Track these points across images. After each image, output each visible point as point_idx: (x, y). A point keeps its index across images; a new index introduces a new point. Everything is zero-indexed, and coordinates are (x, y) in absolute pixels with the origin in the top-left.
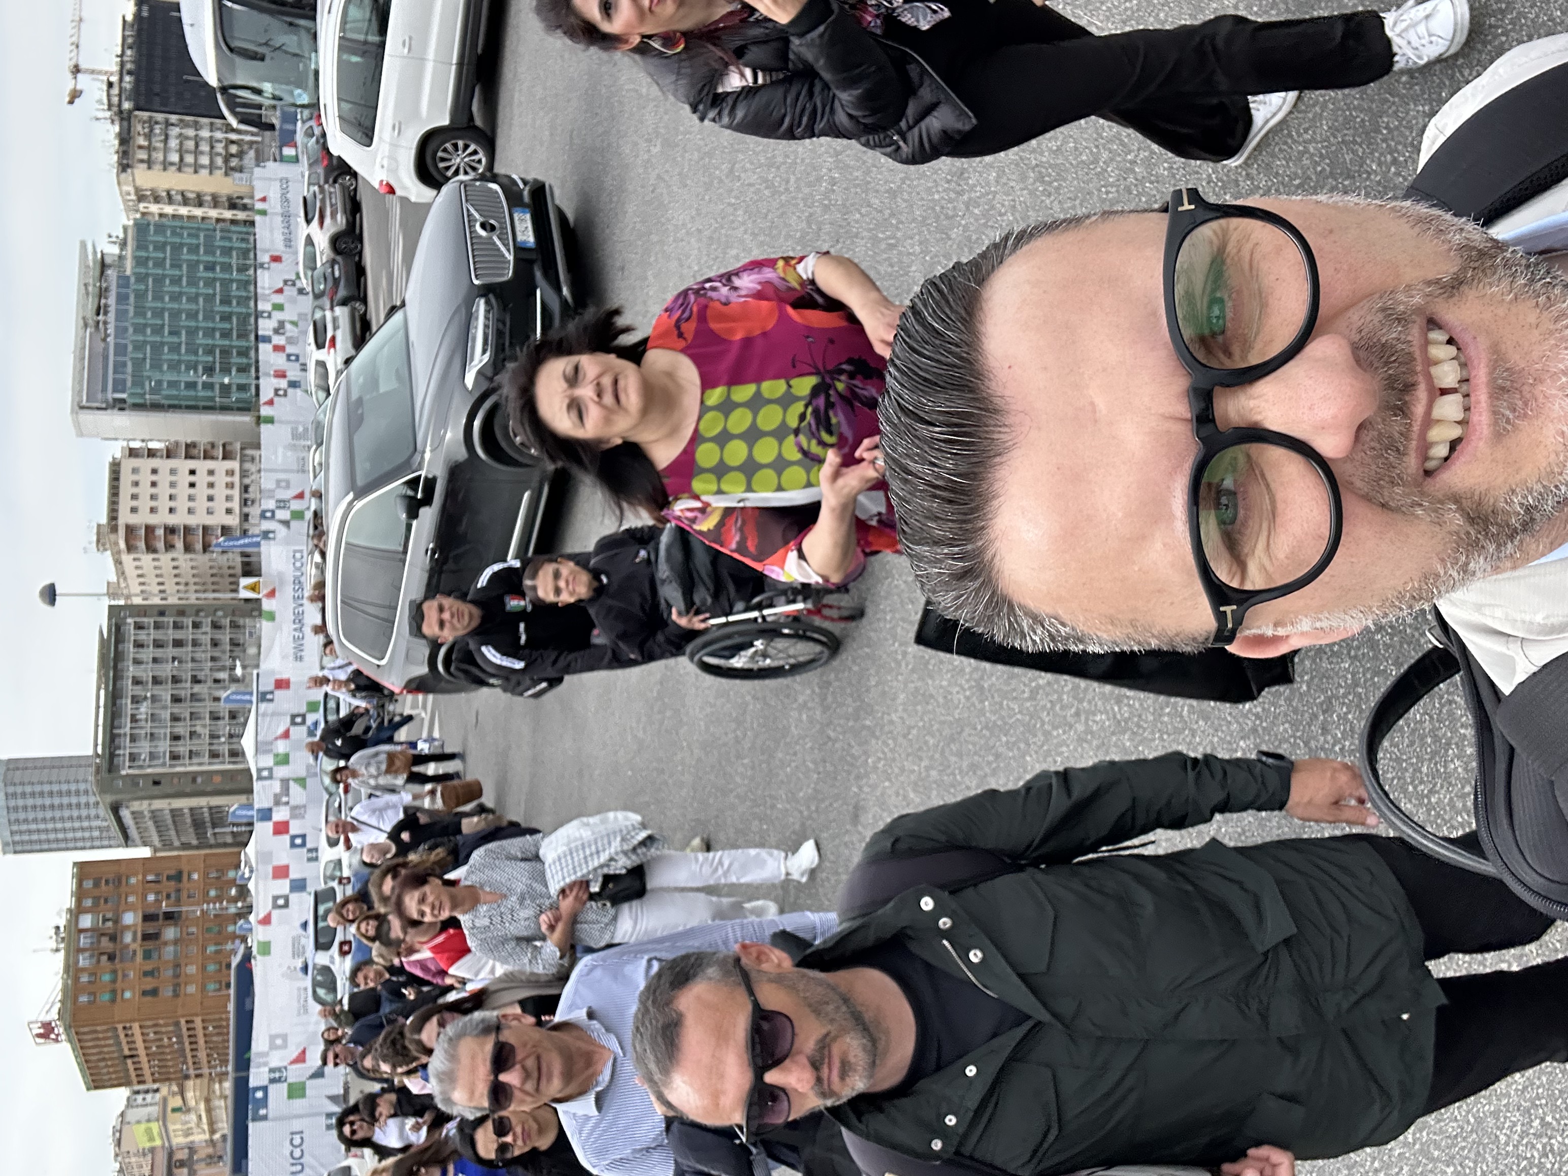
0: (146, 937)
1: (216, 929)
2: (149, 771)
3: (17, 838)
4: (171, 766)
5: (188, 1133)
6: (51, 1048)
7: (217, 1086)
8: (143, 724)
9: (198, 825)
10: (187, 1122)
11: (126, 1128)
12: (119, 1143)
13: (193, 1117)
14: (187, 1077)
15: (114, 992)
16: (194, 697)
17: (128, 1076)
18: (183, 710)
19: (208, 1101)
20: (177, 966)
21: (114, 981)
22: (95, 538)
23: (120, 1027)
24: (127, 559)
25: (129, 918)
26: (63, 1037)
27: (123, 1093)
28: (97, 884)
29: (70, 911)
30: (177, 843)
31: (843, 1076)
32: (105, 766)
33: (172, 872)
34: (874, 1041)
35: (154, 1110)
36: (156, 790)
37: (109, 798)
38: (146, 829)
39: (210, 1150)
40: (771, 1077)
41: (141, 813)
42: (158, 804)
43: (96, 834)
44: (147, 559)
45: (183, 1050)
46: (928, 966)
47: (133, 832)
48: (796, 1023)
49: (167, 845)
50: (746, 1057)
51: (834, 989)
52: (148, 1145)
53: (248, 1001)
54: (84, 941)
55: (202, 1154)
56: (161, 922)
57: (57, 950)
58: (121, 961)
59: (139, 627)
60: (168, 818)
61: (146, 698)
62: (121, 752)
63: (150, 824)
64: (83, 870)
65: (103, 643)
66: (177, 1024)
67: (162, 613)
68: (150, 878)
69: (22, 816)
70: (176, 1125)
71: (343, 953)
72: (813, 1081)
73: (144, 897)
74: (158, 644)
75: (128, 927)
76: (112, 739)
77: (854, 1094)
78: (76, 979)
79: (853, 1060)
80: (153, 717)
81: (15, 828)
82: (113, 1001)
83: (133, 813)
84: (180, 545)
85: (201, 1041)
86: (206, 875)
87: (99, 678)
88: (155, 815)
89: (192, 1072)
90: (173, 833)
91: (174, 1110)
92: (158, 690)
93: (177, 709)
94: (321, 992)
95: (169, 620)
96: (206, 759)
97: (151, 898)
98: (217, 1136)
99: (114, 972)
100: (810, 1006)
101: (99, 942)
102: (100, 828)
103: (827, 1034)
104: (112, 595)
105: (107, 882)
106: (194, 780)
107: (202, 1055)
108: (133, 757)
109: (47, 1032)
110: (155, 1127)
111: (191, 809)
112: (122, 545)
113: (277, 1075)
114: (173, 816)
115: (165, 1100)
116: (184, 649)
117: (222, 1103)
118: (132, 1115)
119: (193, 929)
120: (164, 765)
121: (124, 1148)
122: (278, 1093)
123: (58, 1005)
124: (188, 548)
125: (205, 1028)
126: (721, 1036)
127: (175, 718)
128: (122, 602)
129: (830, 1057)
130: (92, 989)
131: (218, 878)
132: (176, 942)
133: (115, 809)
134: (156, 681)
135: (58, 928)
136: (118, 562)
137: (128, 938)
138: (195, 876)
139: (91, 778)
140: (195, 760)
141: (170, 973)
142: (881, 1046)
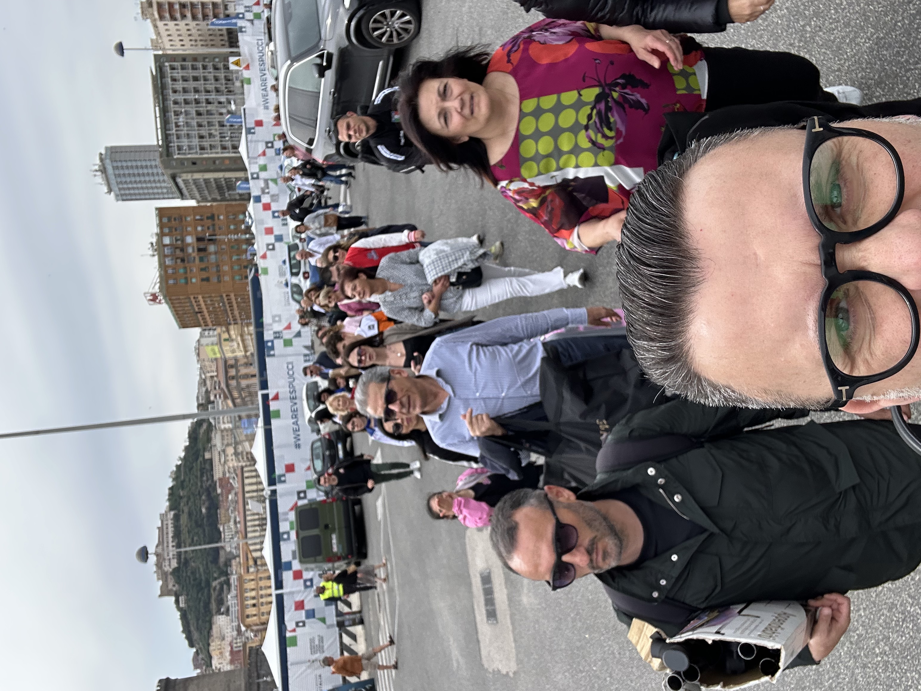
0: (200, 250)
1: (236, 247)
2: (189, 156)
3: (123, 192)
4: (201, 154)
5: (233, 351)
6: (157, 307)
7: (246, 329)
8: (182, 128)
9: (219, 188)
10: (232, 346)
11: (201, 348)
12: (198, 355)
13: (235, 344)
14: (230, 324)
15: (186, 278)
16: (209, 113)
17: (199, 322)
18: (204, 120)
19: (242, 336)
20: (218, 266)
21: (186, 273)
22: (140, 11)
23: (192, 297)
24: (160, 24)
25: (189, 239)
26: (163, 301)
27: (197, 331)
28: (169, 220)
29: (157, 234)
30: (209, 199)
31: (604, 558)
32: (165, 153)
33: (209, 215)
34: (621, 541)
35: (215, 339)
36: (194, 168)
37: (170, 172)
38: (192, 190)
39: (245, 360)
40: (566, 558)
41: (188, 180)
42: (197, 176)
43: (165, 191)
44: (171, 24)
45: (226, 310)
46: (650, 502)
47: (185, 191)
48: (579, 530)
49: (205, 199)
50: (552, 548)
51: (598, 512)
52: (214, 357)
53: (258, 293)
54: (167, 251)
55: (243, 361)
56: (206, 242)
57: (154, 255)
58: (188, 262)
59: (173, 68)
60: (203, 183)
61: (181, 113)
62: (172, 145)
63: (193, 187)
64: (161, 212)
65: (154, 78)
66: (221, 296)
67: (184, 60)
68: (198, 217)
69: (124, 180)
70: (227, 347)
71: (306, 278)
72: (588, 562)
73: (196, 228)
74: (185, 79)
75: (189, 245)
76: (166, 137)
77: (610, 568)
78: (166, 272)
79: (609, 551)
80: (187, 124)
81: (121, 186)
82: (187, 283)
83: (183, 180)
84: (189, 15)
85: (235, 305)
86: (227, 217)
87: (154, 100)
88: (195, 181)
89: (232, 322)
90: (206, 192)
91: (226, 340)
92: (188, 108)
93: (200, 120)
94: (296, 296)
95: (189, 64)
96: (219, 150)
97: (199, 228)
98: (248, 354)
99: (185, 268)
100: (586, 521)
101: (175, 252)
102: (166, 188)
103: (595, 537)
104: (155, 48)
105: (175, 219)
106: (214, 162)
107: (236, 312)
108: (180, 148)
109: (154, 298)
110: (216, 348)
111: (215, 179)
112: (157, 16)
113: (278, 335)
114: (206, 183)
115: (220, 335)
116: (199, 82)
117: (249, 337)
118: (204, 341)
119: (224, 247)
120: (196, 153)
121: (202, 357)
122: (278, 344)
123: (158, 285)
124: (194, 18)
125: (236, 299)
126: (538, 535)
127: (200, 125)
128: (160, 52)
129: (597, 549)
130: (175, 276)
131: (234, 219)
132: (216, 253)
133: (174, 178)
134: (186, 102)
135: (152, 244)
136: (155, 26)
137: (190, 250)
138: (222, 217)
139: (158, 160)
140: (213, 151)
141: (215, 269)
142: (624, 543)
